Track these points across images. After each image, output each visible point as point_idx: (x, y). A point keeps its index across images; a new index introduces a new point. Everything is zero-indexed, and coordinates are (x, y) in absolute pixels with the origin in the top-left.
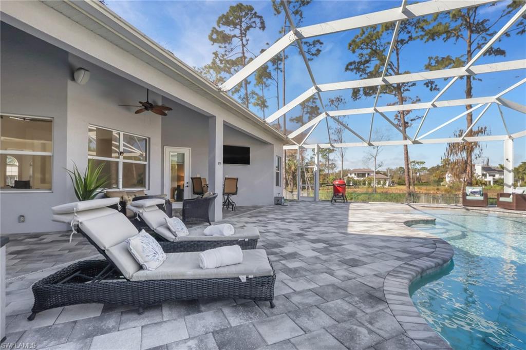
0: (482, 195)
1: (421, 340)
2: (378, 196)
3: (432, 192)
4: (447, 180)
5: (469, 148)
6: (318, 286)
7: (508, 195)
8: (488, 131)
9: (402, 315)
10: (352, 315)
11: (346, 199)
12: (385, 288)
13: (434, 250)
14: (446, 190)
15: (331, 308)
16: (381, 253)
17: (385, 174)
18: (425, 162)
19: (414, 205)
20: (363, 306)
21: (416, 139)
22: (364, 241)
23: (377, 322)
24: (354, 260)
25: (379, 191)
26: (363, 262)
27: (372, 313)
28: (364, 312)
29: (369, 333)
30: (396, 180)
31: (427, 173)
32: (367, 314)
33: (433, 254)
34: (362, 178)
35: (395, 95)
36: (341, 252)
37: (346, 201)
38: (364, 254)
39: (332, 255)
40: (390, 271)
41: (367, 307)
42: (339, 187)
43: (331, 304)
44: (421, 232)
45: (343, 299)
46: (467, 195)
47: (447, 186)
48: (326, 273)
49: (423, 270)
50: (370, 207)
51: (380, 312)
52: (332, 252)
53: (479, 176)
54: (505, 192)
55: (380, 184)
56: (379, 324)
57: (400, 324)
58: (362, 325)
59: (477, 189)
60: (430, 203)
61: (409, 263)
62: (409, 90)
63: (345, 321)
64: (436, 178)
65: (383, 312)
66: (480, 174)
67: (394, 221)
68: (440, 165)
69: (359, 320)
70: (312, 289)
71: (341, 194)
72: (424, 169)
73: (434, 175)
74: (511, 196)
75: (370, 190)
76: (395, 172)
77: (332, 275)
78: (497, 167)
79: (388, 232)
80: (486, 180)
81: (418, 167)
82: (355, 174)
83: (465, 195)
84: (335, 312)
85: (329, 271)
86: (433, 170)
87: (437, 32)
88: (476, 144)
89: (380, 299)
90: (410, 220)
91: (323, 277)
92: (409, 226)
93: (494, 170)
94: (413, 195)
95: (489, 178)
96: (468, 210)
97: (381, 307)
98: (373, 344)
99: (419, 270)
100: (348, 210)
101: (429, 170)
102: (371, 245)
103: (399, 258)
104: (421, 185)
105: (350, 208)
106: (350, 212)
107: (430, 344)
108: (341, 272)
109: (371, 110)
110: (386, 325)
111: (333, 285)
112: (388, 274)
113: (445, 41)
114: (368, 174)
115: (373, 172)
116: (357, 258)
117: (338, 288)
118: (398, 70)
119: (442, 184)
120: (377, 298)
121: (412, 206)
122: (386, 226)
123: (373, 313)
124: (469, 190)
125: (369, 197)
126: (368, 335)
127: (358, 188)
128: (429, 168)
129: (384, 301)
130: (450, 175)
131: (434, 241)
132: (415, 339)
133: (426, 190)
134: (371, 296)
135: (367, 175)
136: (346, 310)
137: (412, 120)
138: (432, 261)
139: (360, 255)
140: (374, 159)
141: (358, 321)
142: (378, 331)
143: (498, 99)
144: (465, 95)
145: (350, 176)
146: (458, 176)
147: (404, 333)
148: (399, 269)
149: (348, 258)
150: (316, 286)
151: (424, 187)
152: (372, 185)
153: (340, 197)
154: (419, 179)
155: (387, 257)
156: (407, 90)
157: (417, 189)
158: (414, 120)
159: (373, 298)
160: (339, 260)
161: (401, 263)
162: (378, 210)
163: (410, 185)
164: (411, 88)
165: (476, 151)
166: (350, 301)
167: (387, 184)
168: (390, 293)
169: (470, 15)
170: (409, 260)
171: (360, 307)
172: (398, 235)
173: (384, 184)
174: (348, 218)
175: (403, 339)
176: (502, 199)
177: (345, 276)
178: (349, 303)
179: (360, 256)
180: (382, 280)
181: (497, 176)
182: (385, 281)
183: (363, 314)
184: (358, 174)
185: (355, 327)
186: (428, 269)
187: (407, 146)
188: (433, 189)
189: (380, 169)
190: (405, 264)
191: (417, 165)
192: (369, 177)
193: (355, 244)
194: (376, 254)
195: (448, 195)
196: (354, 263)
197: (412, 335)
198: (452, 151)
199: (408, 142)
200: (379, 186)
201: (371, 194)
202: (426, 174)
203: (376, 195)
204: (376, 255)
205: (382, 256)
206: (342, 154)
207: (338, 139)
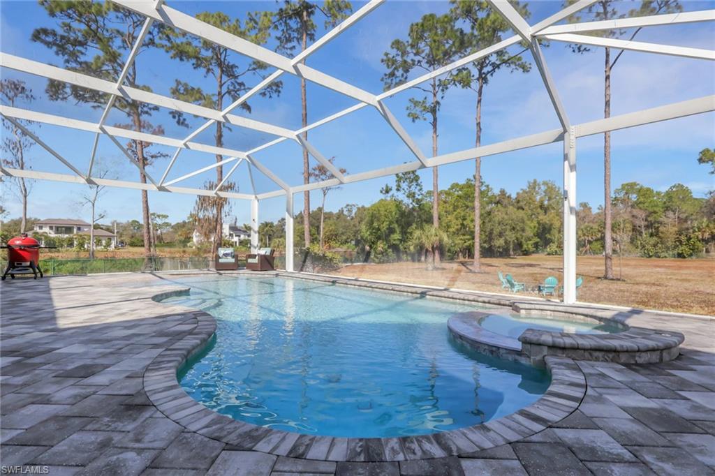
0: (233, 257)
1: (204, 428)
2: (99, 264)
3: (177, 256)
4: (195, 239)
5: (219, 203)
6: (19, 432)
7: (254, 256)
8: (236, 188)
9: (177, 412)
10: (104, 445)
11: (40, 271)
12: (146, 389)
13: (196, 325)
14: (193, 253)
15: (61, 454)
16: (128, 345)
17: (108, 229)
18: (168, 216)
19: (160, 273)
20: (120, 425)
21: (163, 185)
22: (94, 334)
23: (147, 434)
24: (85, 367)
25: (99, 255)
26: (102, 365)
27: (135, 428)
28: (123, 432)
29: (138, 454)
30: (127, 239)
31: (171, 230)
32: (129, 432)
33: (196, 330)
34: (66, 236)
35: (129, 115)
36: (56, 361)
37: (39, 275)
38: (101, 353)
39: (37, 372)
40: (149, 366)
41: (126, 423)
42: (24, 250)
43: (61, 447)
44: (178, 307)
45: (82, 430)
46: (220, 258)
47: (194, 247)
48: (33, 403)
49: (189, 352)
50: (91, 282)
51: (147, 421)
52: (35, 366)
53: (226, 236)
54: (252, 253)
55: (101, 245)
56: (149, 435)
57: (177, 423)
58: (126, 449)
59: (230, 250)
60: (177, 269)
61: (171, 347)
62: (150, 115)
63: (95, 459)
64: (181, 237)
65: (151, 419)
66: (228, 234)
67: (137, 298)
68: (187, 221)
69: (119, 446)
70: (9, 441)
71: (28, 264)
72: (167, 224)
73: (179, 233)
74: (257, 257)
75: (83, 255)
76: (125, 228)
77: (48, 402)
78: (242, 227)
79: (131, 314)
80: (233, 240)
81: (159, 221)
82: (51, 228)
83: (218, 257)
84: (73, 455)
85: (39, 398)
86: (178, 227)
87: (186, 52)
88: (225, 200)
89: (143, 405)
90: (160, 293)
91: (29, 413)
92: (159, 302)
93: (240, 230)
94: (155, 260)
95: (235, 239)
96: (221, 274)
97: (147, 414)
98: (148, 463)
99: (184, 352)
100: (48, 290)
101: (173, 227)
102: (109, 338)
103: (156, 346)
104: (162, 246)
105: (52, 287)
106: (54, 293)
107: (214, 427)
108: (66, 392)
109: (95, 128)
110: (159, 432)
111: (55, 418)
112: (147, 369)
113: (195, 68)
114: (79, 229)
115: (90, 225)
116: (89, 362)
117: (68, 417)
118: (134, 79)
119: (188, 244)
120: (138, 405)
121: (157, 274)
122: (126, 307)
123: (138, 426)
124: (222, 251)
125: (83, 267)
126: (139, 457)
127: (59, 251)
128: (173, 224)
129: (149, 405)
130: (198, 234)
131: (194, 314)
132: (198, 430)
133: (170, 252)
134: (129, 407)
135: (75, 230)
136: (92, 443)
137: (152, 157)
138: (197, 339)
139: (94, 357)
140: (91, 205)
141: (116, 447)
142: (150, 445)
143: (248, 156)
144: (216, 142)
145: (40, 231)
146: (207, 235)
147: (184, 430)
148: (160, 359)
149: (71, 367)
150: (15, 433)
151: (167, 249)
152: (86, 246)
153: (26, 268)
154: (160, 238)
155: (139, 348)
156: (147, 113)
157: (158, 252)
158: (156, 157)
159: (132, 407)
160: (54, 375)
161: (160, 350)
162: (106, 285)
163: (150, 246)
164: (152, 112)
165: (226, 208)
166: (96, 426)
167: (113, 246)
168: (156, 392)
169: (221, 51)
170: (170, 344)
171: (116, 428)
172: (147, 316)
173: (108, 245)
174: (52, 304)
175: (185, 438)
176: (250, 261)
177: (75, 396)
178: (94, 430)
179: (95, 359)
180: (141, 380)
181: (242, 237)
182: (145, 379)
183: (123, 434)
184: (57, 228)
185: (115, 458)
186: (194, 348)
187: (146, 191)
188: (179, 252)
189: (100, 222)
190: (167, 350)
191: (157, 219)
192: (80, 233)
193: (79, 343)
194: (120, 349)
195: (196, 259)
196: (87, 371)
197: (192, 428)
198: (202, 204)
199: (150, 187)
200: (99, 248)
201: (84, 262)
202: (169, 231)
203: (95, 262)
204: (122, 350)
205: (131, 349)
206: (25, 190)
207: (14, 161)
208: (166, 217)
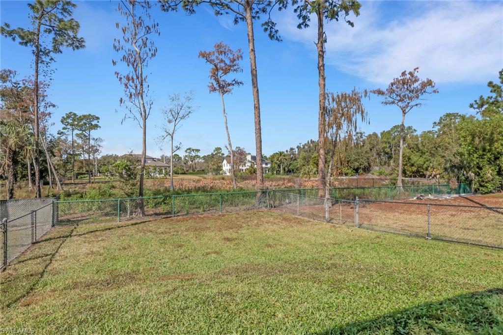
73: (212, 163)
81: (194, 154)
86: (208, 158)
154: (193, 167)
191: (192, 152)
200: (161, 176)
206: (145, 111)
207: (135, 77)
208: (198, 151)
